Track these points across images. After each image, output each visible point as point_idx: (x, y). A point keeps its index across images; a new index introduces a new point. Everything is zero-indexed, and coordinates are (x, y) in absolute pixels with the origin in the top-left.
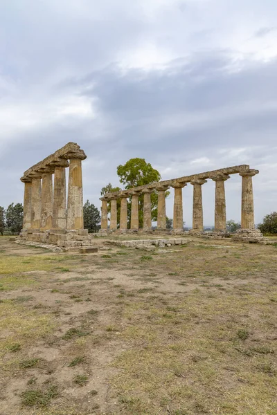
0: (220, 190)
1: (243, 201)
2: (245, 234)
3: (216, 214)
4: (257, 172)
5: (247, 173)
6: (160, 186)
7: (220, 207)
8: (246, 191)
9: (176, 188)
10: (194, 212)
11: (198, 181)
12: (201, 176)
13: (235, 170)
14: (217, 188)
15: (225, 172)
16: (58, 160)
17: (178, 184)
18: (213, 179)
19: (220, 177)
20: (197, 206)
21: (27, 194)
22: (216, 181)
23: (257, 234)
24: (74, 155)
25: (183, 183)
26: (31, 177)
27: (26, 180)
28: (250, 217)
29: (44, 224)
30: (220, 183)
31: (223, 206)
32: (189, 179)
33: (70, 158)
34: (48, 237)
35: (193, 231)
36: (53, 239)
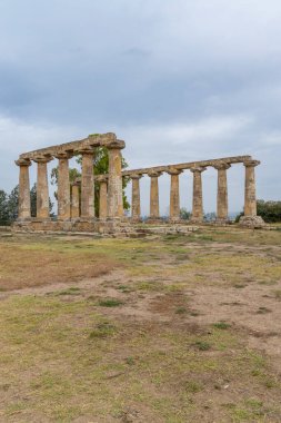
0: (222, 179)
1: (247, 190)
2: (250, 221)
3: (218, 203)
4: (259, 163)
5: (250, 164)
6: (153, 172)
7: (222, 195)
8: (249, 181)
9: (172, 174)
10: (194, 200)
13: (238, 160)
15: (228, 161)
16: (90, 148)
17: (175, 171)
18: (216, 167)
19: (223, 166)
20: (197, 194)
21: (24, 178)
22: (219, 169)
23: (259, 220)
24: (116, 146)
25: (180, 170)
26: (39, 161)
27: (24, 163)
28: (254, 205)
29: (62, 212)
30: (222, 172)
31: (225, 194)
32: (189, 166)
33: (110, 148)
34: (74, 225)
35: (193, 218)
36: (85, 226)
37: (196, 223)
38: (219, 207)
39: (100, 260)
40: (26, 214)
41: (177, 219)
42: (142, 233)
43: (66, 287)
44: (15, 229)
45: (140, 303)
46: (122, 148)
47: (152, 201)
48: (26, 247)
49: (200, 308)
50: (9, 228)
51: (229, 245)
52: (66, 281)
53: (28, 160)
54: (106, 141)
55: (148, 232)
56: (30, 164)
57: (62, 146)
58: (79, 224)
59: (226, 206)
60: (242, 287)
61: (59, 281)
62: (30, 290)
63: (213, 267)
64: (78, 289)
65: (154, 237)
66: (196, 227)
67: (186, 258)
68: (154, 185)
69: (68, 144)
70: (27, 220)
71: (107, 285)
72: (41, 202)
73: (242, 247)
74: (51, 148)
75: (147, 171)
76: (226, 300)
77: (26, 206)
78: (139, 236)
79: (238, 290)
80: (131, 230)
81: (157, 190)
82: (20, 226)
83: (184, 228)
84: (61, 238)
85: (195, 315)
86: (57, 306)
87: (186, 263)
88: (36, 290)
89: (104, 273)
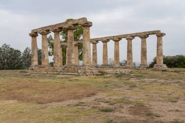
0: (144, 44)
1: (158, 50)
2: (159, 67)
3: (141, 57)
4: (165, 34)
5: (160, 35)
6: (105, 40)
7: (144, 53)
8: (159, 45)
9: (115, 41)
10: (128, 55)
11: (131, 38)
12: (133, 35)
13: (153, 33)
15: (148, 34)
16: (72, 26)
17: (117, 39)
18: (140, 37)
19: (144, 36)
20: (130, 52)
21: (34, 43)
23: (165, 66)
24: (88, 25)
25: (120, 39)
26: (42, 34)
27: (34, 35)
28: (162, 58)
29: (56, 62)
30: (144, 40)
31: (146, 52)
32: (125, 36)
33: (84, 26)
34: (64, 69)
35: (127, 65)
36: (70, 69)
37: (129, 68)
38: (142, 59)
39: (88, 88)
40: (36, 63)
41: (118, 65)
42: (102, 74)
43: (76, 102)
44: (30, 71)
45: (123, 110)
46: (91, 26)
47: (104, 56)
48: (41, 80)
49: (158, 113)
50: (26, 70)
51: (155, 79)
52: (74, 99)
53: (36, 33)
54: (81, 22)
55: (105, 72)
56: (37, 35)
57: (56, 25)
58: (66, 69)
59: (146, 58)
60: (175, 102)
61: (71, 99)
62: (57, 103)
63: (152, 91)
64: (83, 103)
65: (109, 75)
66: (130, 70)
67: (135, 86)
68: (105, 47)
69: (60, 24)
70: (36, 66)
71: (99, 100)
72: (44, 56)
73: (162, 81)
74: (50, 26)
75: (101, 39)
76: (170, 109)
77: (35, 59)
78: (101, 75)
79: (174, 103)
80: (95, 71)
81: (107, 49)
82: (32, 69)
83: (123, 71)
84: (58, 76)
85: (158, 117)
86: (78, 111)
87: (136, 89)
88: (60, 103)
89: (93, 94)
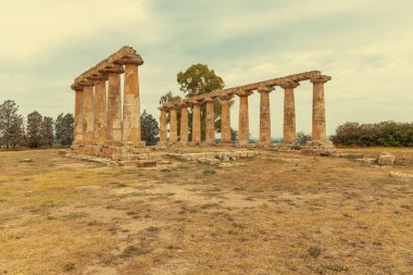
0: (289, 99)
2: (316, 146)
4: (329, 78)
5: (318, 80)
6: (224, 95)
7: (289, 117)
8: (317, 99)
9: (241, 96)
13: (305, 77)
14: (286, 96)
15: (295, 79)
16: (112, 66)
17: (244, 93)
18: (282, 86)
19: (289, 84)
20: (264, 116)
22: (285, 88)
23: (329, 146)
24: (129, 60)
30: (289, 91)
32: (256, 87)
34: (101, 151)
58: (104, 150)
72: (86, 125)
